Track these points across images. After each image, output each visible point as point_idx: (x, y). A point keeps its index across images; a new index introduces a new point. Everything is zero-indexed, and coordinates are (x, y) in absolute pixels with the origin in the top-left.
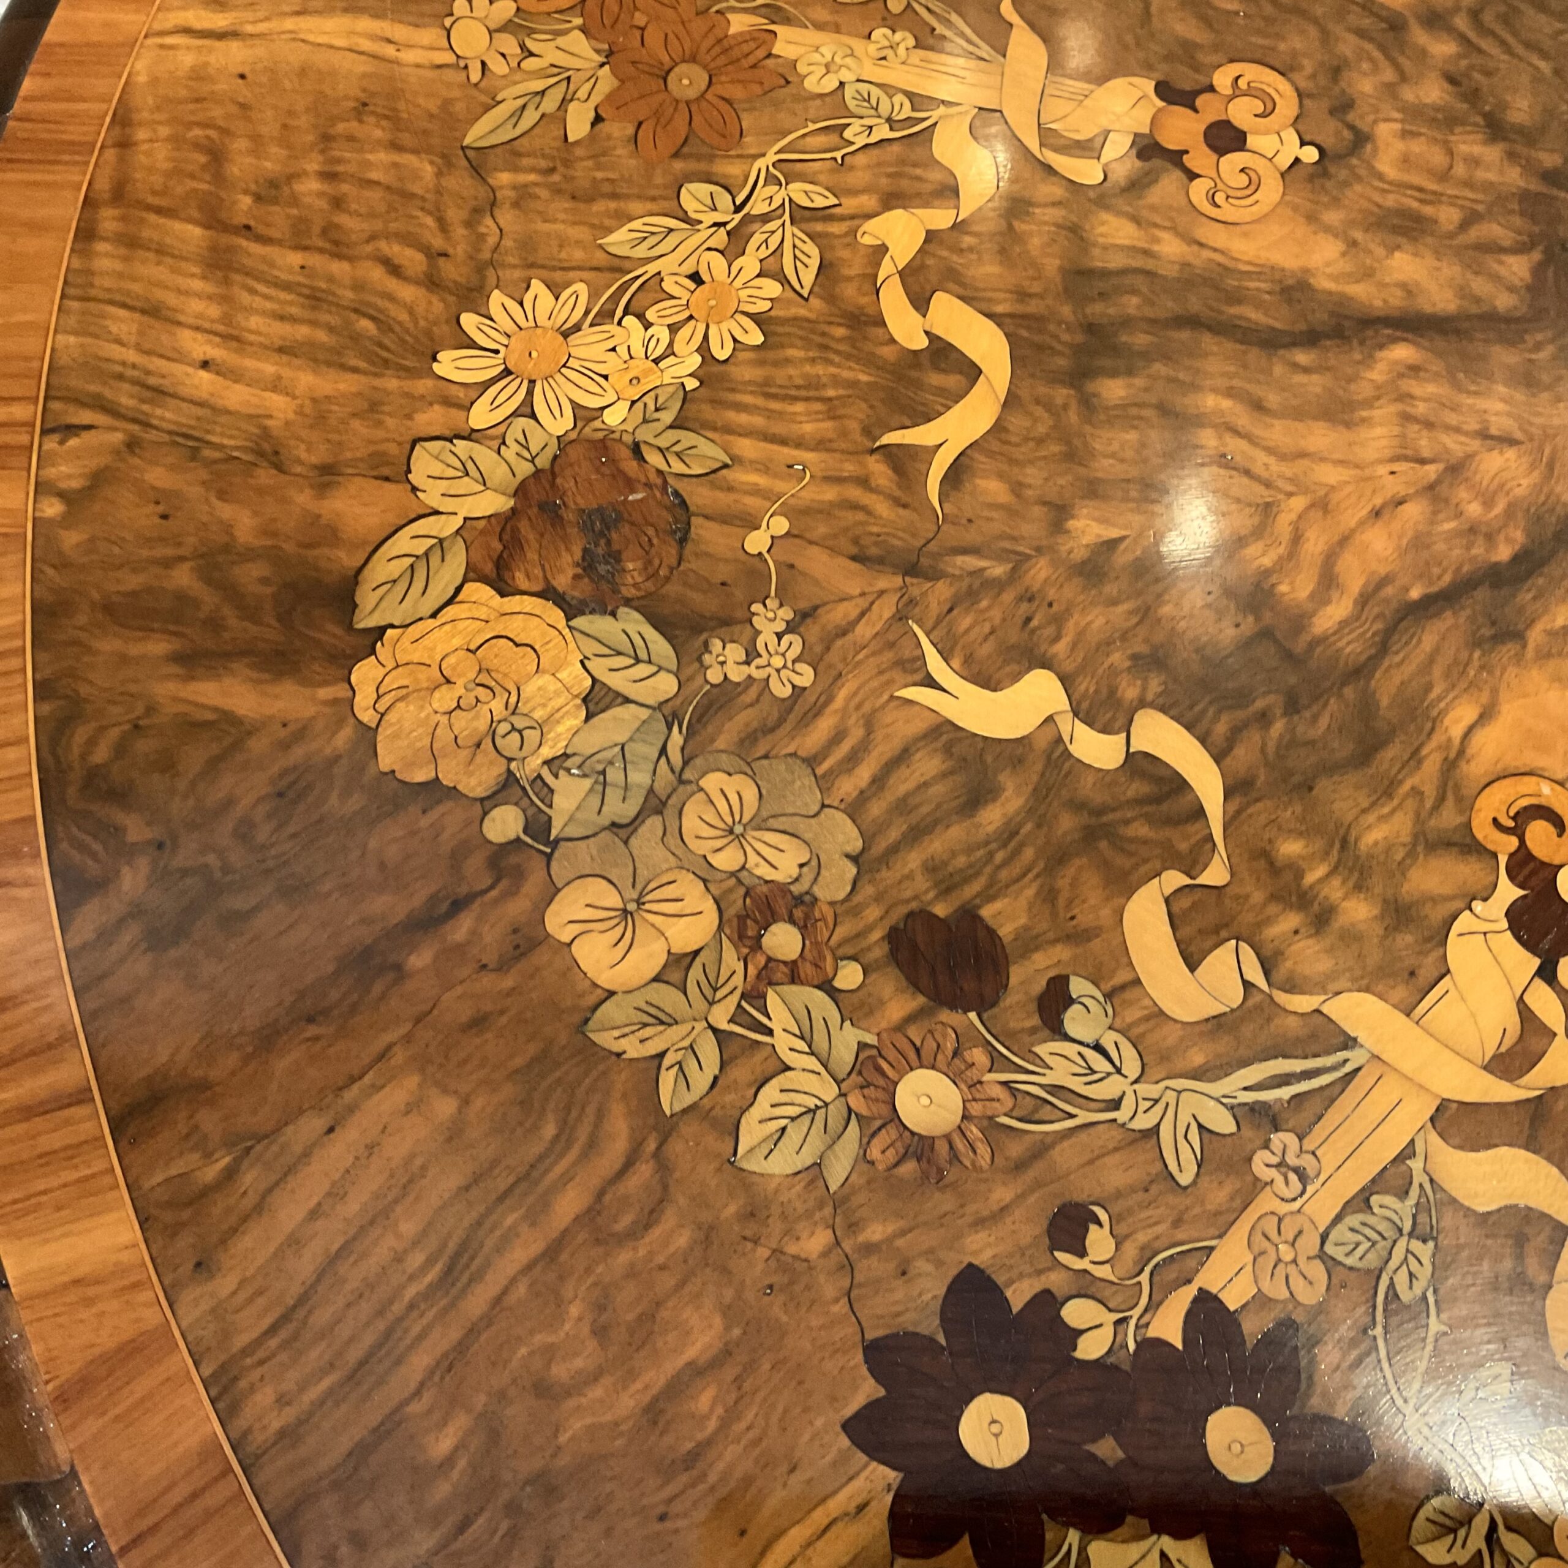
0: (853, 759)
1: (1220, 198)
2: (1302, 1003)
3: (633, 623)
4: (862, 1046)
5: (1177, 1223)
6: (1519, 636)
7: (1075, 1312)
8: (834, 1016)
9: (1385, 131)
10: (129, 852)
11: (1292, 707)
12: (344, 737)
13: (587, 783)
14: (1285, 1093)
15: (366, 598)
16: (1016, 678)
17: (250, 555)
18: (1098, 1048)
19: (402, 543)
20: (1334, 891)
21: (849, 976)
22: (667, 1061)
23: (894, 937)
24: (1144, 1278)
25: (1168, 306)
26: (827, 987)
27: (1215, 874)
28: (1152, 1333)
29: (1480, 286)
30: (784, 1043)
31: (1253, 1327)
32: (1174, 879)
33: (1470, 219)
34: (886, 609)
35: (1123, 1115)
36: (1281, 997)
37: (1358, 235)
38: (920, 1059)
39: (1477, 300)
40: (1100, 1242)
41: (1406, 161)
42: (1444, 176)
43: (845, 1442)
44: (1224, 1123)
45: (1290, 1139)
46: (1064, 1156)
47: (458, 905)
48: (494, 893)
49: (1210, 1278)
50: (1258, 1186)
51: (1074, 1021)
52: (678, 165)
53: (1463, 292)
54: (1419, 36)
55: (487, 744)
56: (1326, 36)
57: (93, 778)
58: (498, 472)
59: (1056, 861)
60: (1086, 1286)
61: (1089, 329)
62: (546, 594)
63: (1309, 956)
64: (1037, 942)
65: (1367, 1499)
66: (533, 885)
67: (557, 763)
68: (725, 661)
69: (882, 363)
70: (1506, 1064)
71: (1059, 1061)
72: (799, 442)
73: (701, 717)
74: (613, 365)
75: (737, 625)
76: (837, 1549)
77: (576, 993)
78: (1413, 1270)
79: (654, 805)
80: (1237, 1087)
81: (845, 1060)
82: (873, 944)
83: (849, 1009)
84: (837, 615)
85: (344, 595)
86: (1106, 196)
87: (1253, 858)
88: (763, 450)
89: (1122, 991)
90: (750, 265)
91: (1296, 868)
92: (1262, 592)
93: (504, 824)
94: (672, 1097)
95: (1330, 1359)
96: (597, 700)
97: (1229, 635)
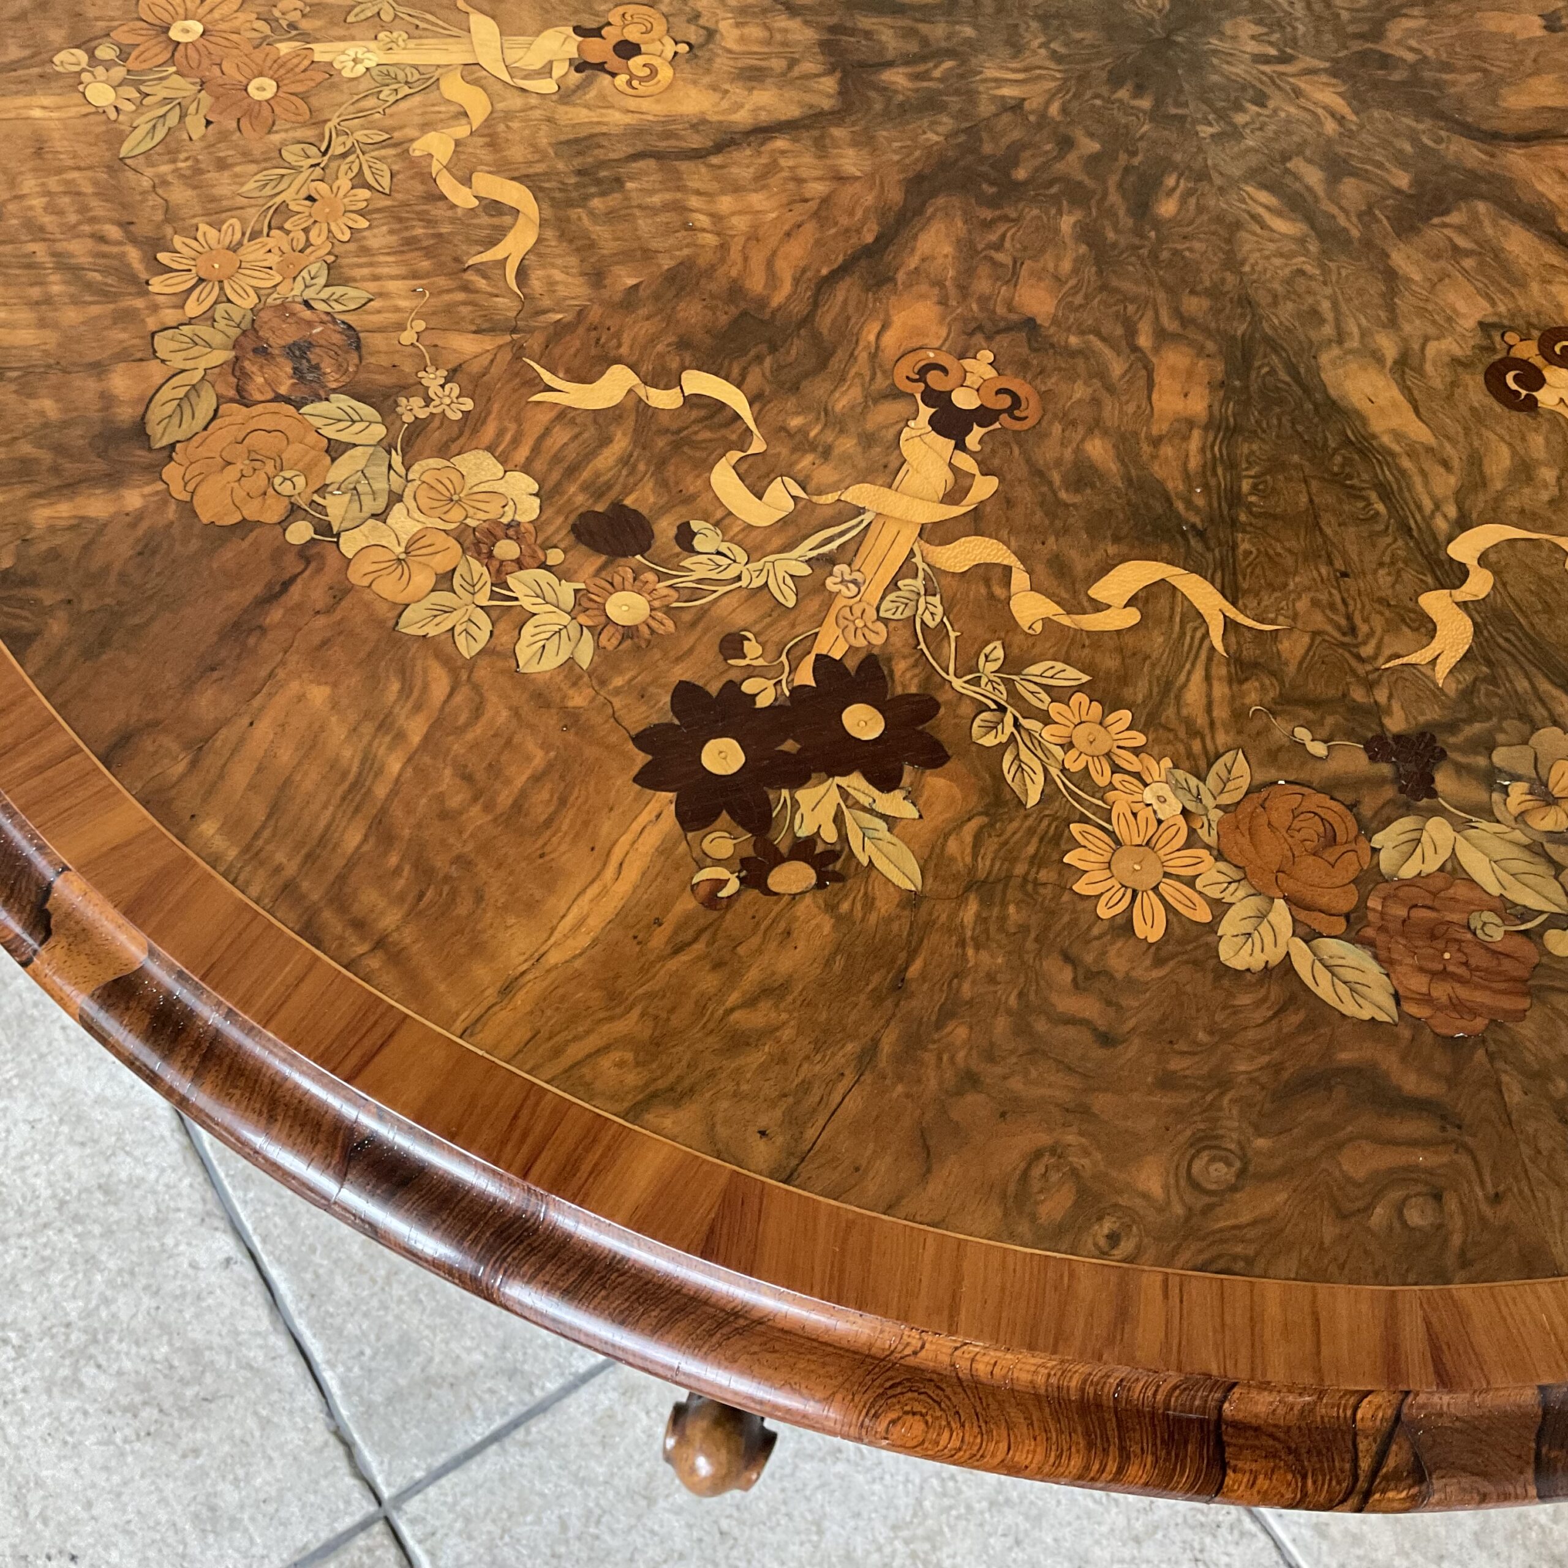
0: (516, 442)
1: (635, 83)
2: (830, 498)
3: (342, 402)
4: (576, 591)
5: (793, 626)
6: (892, 280)
7: (748, 687)
8: (554, 580)
9: (725, 25)
10: (50, 611)
11: (773, 348)
12: (171, 512)
13: (347, 497)
14: (834, 545)
15: (154, 429)
16: (602, 373)
17: (66, 425)
18: (719, 553)
19: (166, 393)
20: (829, 437)
21: (555, 557)
22: (457, 631)
23: (575, 529)
24: (784, 658)
25: (622, 151)
26: (543, 566)
27: (758, 446)
28: (796, 683)
29: (810, 99)
30: (527, 603)
31: (851, 664)
32: (735, 455)
33: (793, 62)
34: (506, 356)
35: (744, 583)
36: (815, 499)
37: (727, 86)
38: (614, 588)
39: (811, 107)
40: (752, 648)
41: (742, 39)
42: (767, 42)
43: (637, 787)
44: (805, 570)
45: (844, 568)
46: (716, 611)
47: (286, 585)
48: (307, 573)
49: (822, 647)
50: (833, 596)
51: (698, 543)
52: (275, 138)
53: (801, 104)
55: (270, 491)
58: (218, 339)
59: (661, 464)
60: (751, 672)
61: (579, 173)
62: (278, 398)
63: (825, 474)
64: (664, 510)
65: (942, 726)
66: (332, 561)
67: (322, 490)
68: (412, 408)
69: (453, 221)
70: (952, 497)
71: (698, 567)
72: (415, 275)
73: (408, 442)
74: (273, 259)
75: (412, 387)
76: (651, 840)
77: (382, 609)
78: (932, 611)
79: (395, 498)
80: (805, 549)
81: (568, 600)
82: (563, 536)
83: (562, 573)
84: (475, 368)
85: (139, 431)
86: (565, 95)
87: (777, 432)
88: (392, 286)
89: (723, 520)
90: (344, 183)
91: (803, 431)
92: (735, 291)
93: (300, 532)
94: (468, 648)
95: (900, 667)
96: (335, 450)
97: (723, 319)
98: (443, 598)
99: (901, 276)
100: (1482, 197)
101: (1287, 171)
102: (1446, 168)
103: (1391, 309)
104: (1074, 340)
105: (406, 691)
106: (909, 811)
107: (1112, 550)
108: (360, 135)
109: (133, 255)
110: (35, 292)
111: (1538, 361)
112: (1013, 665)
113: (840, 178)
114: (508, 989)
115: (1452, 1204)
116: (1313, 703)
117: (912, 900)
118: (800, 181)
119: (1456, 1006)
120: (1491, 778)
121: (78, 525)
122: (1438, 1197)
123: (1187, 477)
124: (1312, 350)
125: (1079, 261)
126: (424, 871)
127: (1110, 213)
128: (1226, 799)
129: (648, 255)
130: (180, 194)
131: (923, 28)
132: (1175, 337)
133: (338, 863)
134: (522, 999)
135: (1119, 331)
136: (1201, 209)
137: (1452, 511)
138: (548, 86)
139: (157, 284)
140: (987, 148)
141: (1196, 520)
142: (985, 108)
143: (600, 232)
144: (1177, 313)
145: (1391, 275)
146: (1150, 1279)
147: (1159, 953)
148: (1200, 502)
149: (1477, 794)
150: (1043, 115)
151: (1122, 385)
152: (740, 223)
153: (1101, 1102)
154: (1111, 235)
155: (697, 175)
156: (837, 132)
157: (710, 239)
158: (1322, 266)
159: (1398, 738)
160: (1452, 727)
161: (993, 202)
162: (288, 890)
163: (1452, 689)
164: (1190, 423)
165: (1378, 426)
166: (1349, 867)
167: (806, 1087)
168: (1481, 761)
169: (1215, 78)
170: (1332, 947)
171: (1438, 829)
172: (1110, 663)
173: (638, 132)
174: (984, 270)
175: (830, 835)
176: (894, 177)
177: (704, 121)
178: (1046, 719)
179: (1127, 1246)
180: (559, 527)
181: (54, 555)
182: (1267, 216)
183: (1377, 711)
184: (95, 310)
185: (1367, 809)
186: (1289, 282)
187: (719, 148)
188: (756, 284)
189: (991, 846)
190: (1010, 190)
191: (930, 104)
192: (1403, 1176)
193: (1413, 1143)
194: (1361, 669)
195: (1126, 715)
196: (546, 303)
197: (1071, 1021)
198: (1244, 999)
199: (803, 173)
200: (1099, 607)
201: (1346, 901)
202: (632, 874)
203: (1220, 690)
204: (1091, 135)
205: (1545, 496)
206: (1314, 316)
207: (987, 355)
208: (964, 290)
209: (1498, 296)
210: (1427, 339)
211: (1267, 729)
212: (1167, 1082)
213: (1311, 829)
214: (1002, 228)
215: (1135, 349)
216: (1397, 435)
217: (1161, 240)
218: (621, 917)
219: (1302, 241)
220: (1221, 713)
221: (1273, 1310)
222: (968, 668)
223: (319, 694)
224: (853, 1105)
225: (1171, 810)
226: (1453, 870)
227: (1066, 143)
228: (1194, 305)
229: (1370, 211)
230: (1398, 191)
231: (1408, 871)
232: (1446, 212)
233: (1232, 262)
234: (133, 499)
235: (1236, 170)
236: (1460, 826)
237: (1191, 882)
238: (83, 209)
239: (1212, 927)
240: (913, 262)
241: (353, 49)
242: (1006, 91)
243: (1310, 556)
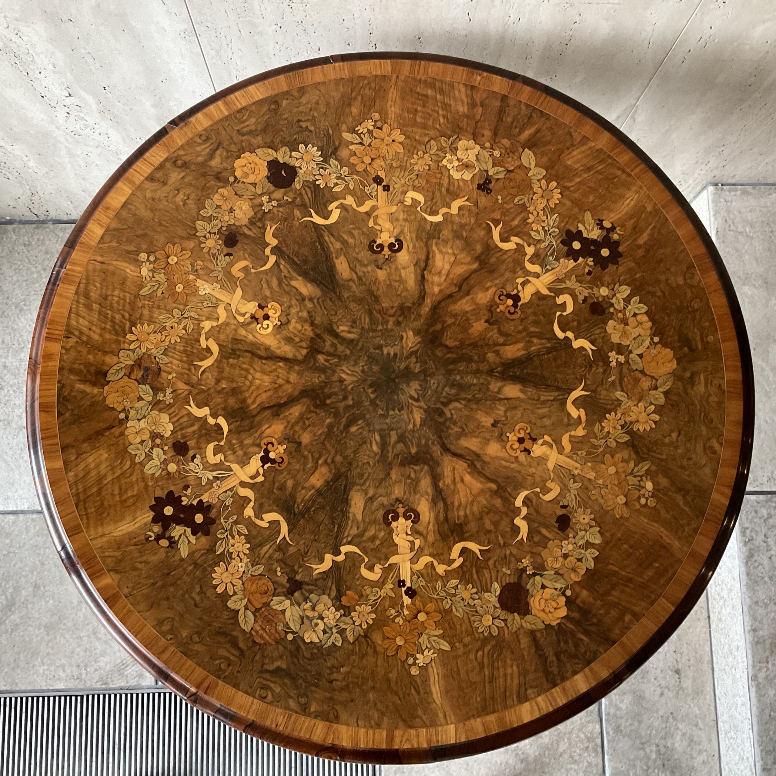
0: (175, 416)
1: (261, 329)
2: (227, 464)
3: (148, 387)
4: (165, 458)
5: (200, 490)
6: (279, 416)
7: (183, 499)
8: (162, 453)
9: (293, 321)
10: (68, 410)
11: (242, 420)
12: (101, 398)
13: (136, 412)
14: (221, 476)
15: (108, 375)
16: (203, 407)
17: (92, 365)
18: (198, 465)
19: (115, 367)
20: (238, 449)
21: (166, 448)
22: (138, 455)
23: (174, 444)
24: (194, 496)
25: (246, 348)
26: (162, 449)
27: (222, 443)
28: (192, 503)
29: (297, 354)
30: (154, 456)
31: (205, 505)
32: (216, 443)
33: (301, 341)
34: (186, 393)
35: (198, 474)
36: (225, 462)
37: (281, 340)
38: (173, 462)
39: (296, 356)
40: (189, 490)
41: (295, 328)
42: (299, 331)
43: (149, 508)
44: (211, 478)
45: (219, 482)
46: (189, 478)
47: (113, 427)
48: (118, 426)
49: (202, 498)
50: (213, 487)
51: (195, 460)
52: (174, 305)
53: (294, 355)
54: (307, 302)
55: (122, 403)
56: (290, 300)
57: (64, 397)
58: (133, 357)
59: (200, 437)
60: (186, 495)
61: (232, 350)
62: (136, 380)
63: (231, 458)
64: (194, 448)
65: (213, 528)
66: (124, 426)
67: (132, 408)
68: (160, 396)
69: (198, 349)
70: (252, 478)
71: (192, 466)
72: (181, 361)
73: (154, 405)
74: (155, 341)
75: (163, 390)
76: (145, 521)
77: (127, 443)
78: (229, 502)
79: (144, 417)
80: (215, 474)
81: (162, 459)
82: (170, 444)
83: (165, 452)
84: (179, 392)
85: (105, 374)
86: (243, 325)
87: (229, 442)
88: (175, 361)
89: (204, 457)
90: (181, 326)
91: (234, 445)
92: (244, 401)
93: (122, 416)
94: (137, 460)
95: (214, 510)
96: (140, 399)
97: (237, 407)
98: (139, 446)
99: (282, 416)
100: (428, 465)
101: (389, 434)
102: (428, 453)
103: (380, 483)
104: (306, 453)
105: (121, 463)
106: (194, 542)
107: (275, 508)
108: (192, 314)
109: (128, 324)
110: (103, 325)
111: (401, 515)
112: (236, 523)
113: (288, 381)
114: (102, 536)
115: (231, 668)
116: (286, 564)
117: (182, 560)
118: (278, 377)
119: (262, 637)
120: (306, 599)
121: (83, 392)
122: (229, 665)
123: (303, 500)
124: (353, 484)
125: (323, 433)
126: (102, 504)
127: (340, 424)
128: (254, 574)
129: (233, 381)
130: (146, 312)
131: (339, 345)
132: (328, 464)
133: (89, 494)
134: (104, 539)
135: (317, 456)
136: (361, 433)
137: (349, 539)
138: (241, 319)
139: (129, 336)
140: (326, 390)
141: (296, 511)
142: (335, 378)
143: (227, 369)
144: (333, 458)
145: (388, 474)
146: (172, 649)
147: (218, 595)
148: (301, 507)
149: (300, 599)
150: (346, 387)
151: (307, 470)
152: (257, 382)
153: (187, 616)
154: (335, 430)
155: (258, 364)
156: (297, 368)
157: (248, 383)
158: (375, 464)
159: (296, 581)
160: (308, 584)
161: (316, 406)
162: (78, 494)
163: (315, 577)
164: (314, 488)
165: (352, 510)
166: (265, 600)
167: (140, 583)
168: (307, 594)
169: (395, 397)
170: (249, 613)
171: (288, 602)
172: (254, 533)
173: (252, 344)
174: (301, 424)
175: (176, 538)
176: (300, 387)
177: (269, 349)
178: (233, 538)
179: (172, 642)
180: (170, 442)
181: (75, 397)
182: (374, 443)
183: (296, 573)
184: (113, 337)
185: (277, 591)
186: (364, 464)
187: (266, 358)
188: (249, 401)
189: (203, 558)
190: (323, 405)
191: (323, 370)
192: (227, 658)
193: (233, 654)
194: (301, 562)
195: (249, 546)
196: (203, 383)
197: (193, 599)
198: (226, 613)
199: (281, 375)
200: (262, 519)
201: (258, 606)
202: (137, 525)
203: (271, 551)
204: (353, 399)
205: (372, 547)
206: (361, 476)
207: (285, 447)
208: (293, 426)
209: (407, 493)
210: (381, 495)
211: (272, 564)
212: (200, 619)
213: (264, 588)
214: (313, 414)
215: (317, 462)
216: (354, 515)
217: (345, 437)
218: (130, 533)
219: (376, 454)
220: (267, 556)
221: (187, 666)
222: (226, 518)
223: (106, 455)
224: (145, 591)
225: (241, 570)
226: (283, 612)
227: (345, 398)
228: (339, 458)
229: (398, 455)
230: (410, 453)
231: (274, 607)
232: (416, 465)
233: (355, 452)
234: (96, 391)
235: (377, 428)
236: (292, 604)
237: (234, 586)
238: (124, 306)
239: (231, 596)
240: (287, 413)
241: (206, 286)
242: (343, 376)
243: (312, 532)
